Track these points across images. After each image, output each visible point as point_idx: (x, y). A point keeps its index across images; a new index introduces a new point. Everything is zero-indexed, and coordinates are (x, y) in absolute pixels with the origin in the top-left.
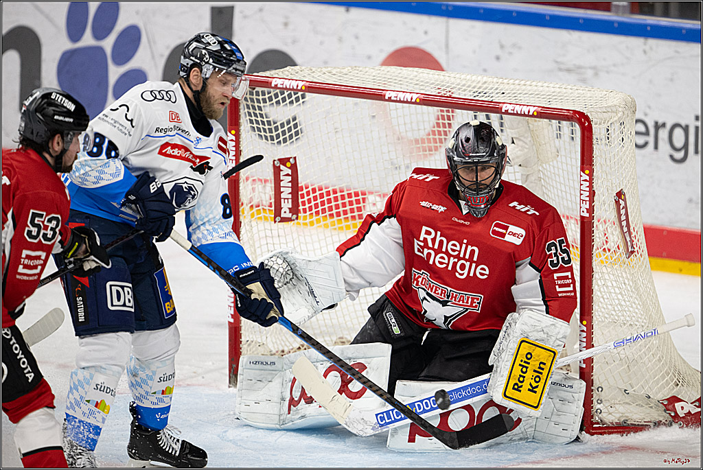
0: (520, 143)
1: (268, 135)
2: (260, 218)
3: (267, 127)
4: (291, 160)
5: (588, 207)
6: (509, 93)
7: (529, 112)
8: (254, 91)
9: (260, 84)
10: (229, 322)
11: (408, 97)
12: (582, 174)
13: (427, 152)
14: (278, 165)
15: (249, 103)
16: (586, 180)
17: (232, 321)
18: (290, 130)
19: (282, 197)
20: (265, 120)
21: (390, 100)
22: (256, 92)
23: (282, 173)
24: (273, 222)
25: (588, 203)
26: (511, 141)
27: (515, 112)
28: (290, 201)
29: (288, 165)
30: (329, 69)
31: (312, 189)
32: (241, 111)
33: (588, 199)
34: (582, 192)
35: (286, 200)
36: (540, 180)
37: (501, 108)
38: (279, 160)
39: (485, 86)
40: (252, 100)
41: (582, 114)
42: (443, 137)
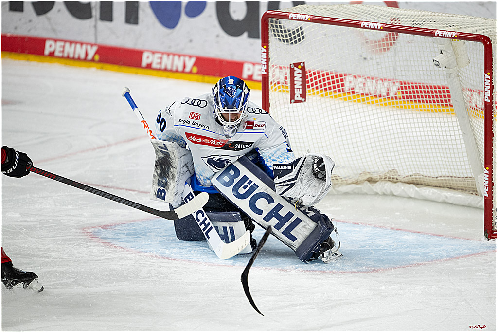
0: (446, 53)
1: (285, 39)
2: (280, 91)
3: (284, 34)
4: (301, 64)
5: (489, 96)
6: (438, 21)
7: (452, 35)
8: (278, 21)
9: (281, 17)
11: (376, 25)
12: (486, 75)
13: (386, 47)
14: (293, 67)
15: (275, 28)
16: (488, 79)
19: (295, 87)
20: (283, 29)
21: (364, 27)
23: (295, 72)
24: (290, 103)
25: (489, 93)
26: (440, 52)
27: (443, 36)
28: (301, 90)
29: (300, 67)
30: (325, 6)
31: (314, 72)
32: (270, 33)
33: (489, 91)
34: (486, 86)
35: (298, 89)
36: (459, 78)
38: (294, 64)
39: (423, 17)
40: (277, 26)
41: (485, 37)
42: (393, 42)
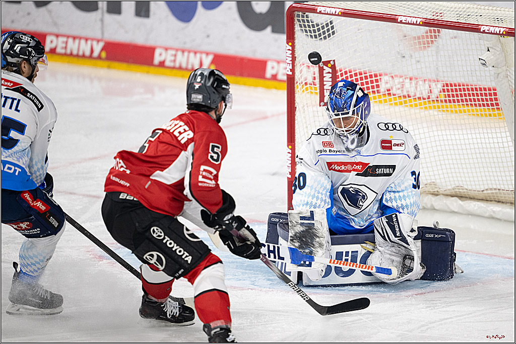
0: (493, 50)
1: (313, 34)
2: (308, 93)
3: (312, 29)
4: (331, 62)
6: (485, 16)
7: (500, 32)
9: (309, 10)
10: (288, 178)
11: (414, 20)
13: (426, 45)
14: (322, 66)
15: (302, 23)
17: (290, 176)
18: (328, 30)
19: (325, 88)
20: (310, 24)
21: (401, 22)
22: (306, 15)
23: (325, 72)
24: (319, 106)
26: (487, 50)
27: (490, 32)
29: (329, 65)
31: (345, 72)
32: (296, 29)
35: (328, 91)
36: (507, 77)
37: (480, 29)
38: (323, 62)
39: (468, 10)
40: (303, 21)
42: (434, 40)
